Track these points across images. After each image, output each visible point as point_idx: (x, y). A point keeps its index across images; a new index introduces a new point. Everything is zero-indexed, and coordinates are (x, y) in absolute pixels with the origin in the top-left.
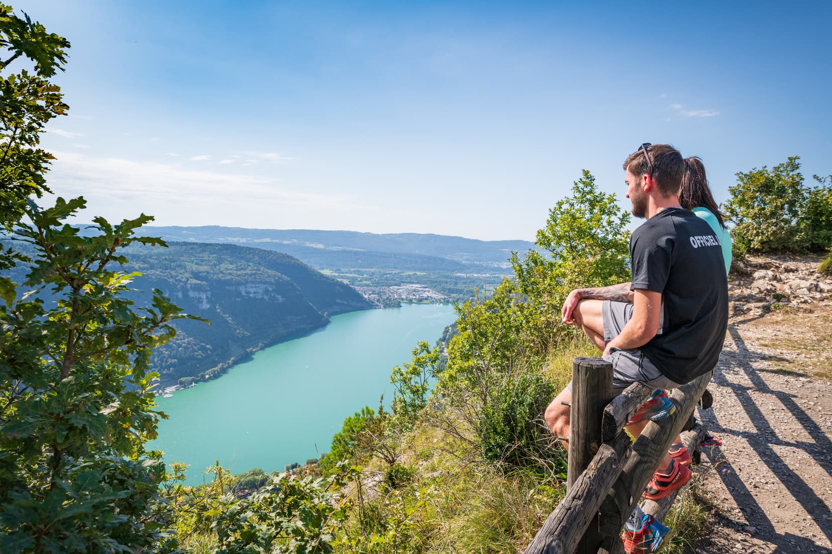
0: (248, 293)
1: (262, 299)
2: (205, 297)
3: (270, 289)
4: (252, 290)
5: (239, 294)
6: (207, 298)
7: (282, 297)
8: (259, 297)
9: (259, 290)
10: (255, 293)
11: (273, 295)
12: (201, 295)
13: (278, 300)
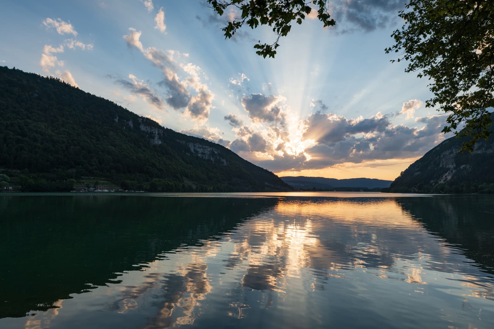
0: (197, 152)
1: (209, 160)
2: (157, 133)
3: (216, 152)
4: (200, 151)
5: (188, 150)
6: (159, 134)
7: (227, 162)
8: (207, 158)
9: (206, 152)
10: (202, 153)
11: (218, 158)
12: (153, 130)
13: (223, 163)
